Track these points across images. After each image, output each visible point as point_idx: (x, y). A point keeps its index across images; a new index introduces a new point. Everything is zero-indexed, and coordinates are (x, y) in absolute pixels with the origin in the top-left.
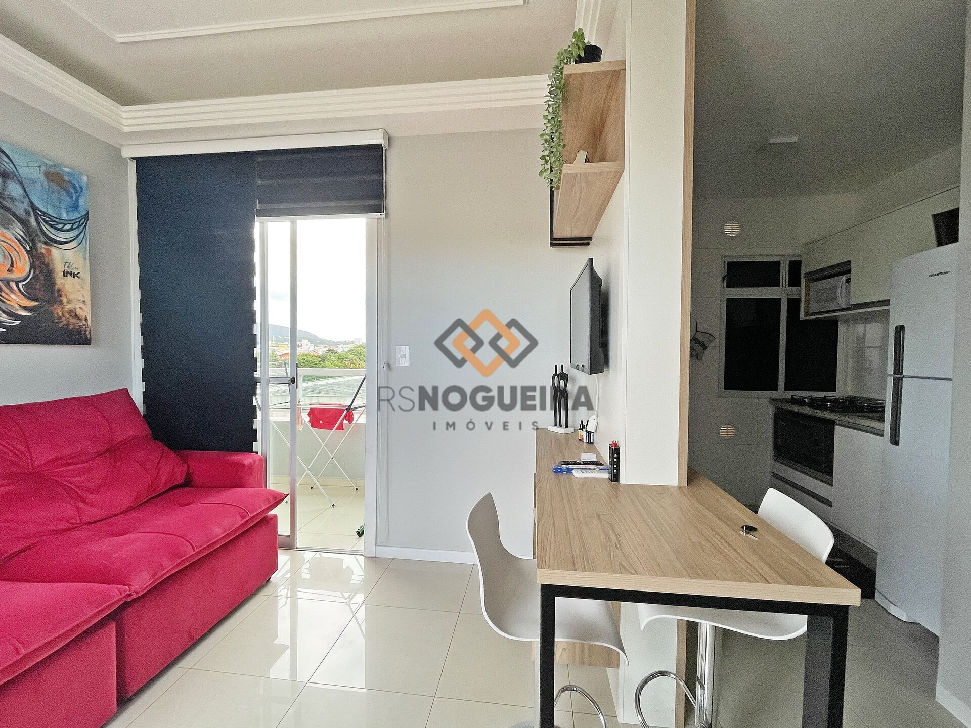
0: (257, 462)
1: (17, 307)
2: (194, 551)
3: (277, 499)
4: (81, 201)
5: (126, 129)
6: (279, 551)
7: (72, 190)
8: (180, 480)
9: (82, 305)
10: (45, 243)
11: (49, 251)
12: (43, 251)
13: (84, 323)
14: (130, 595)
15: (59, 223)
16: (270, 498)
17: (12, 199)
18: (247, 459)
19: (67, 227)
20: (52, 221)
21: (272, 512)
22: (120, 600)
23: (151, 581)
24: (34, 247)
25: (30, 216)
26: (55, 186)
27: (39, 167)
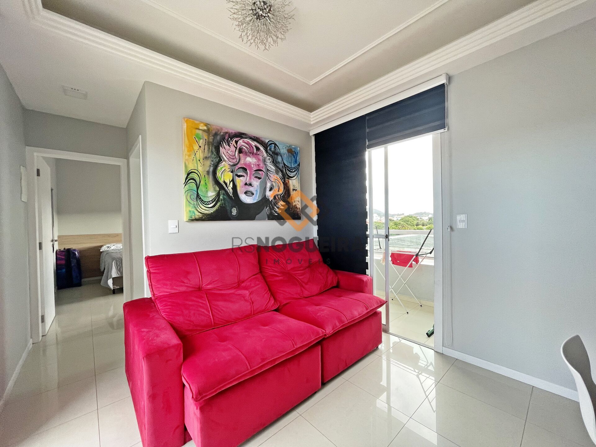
0: (369, 280)
1: (280, 205)
2: (347, 321)
3: (381, 303)
4: (298, 159)
5: (312, 123)
6: (383, 334)
7: (295, 155)
8: (335, 285)
9: (298, 203)
10: (288, 179)
11: (288, 181)
12: (287, 182)
13: (299, 210)
14: (325, 335)
15: (291, 169)
16: (378, 302)
17: (279, 163)
18: (364, 278)
19: (293, 171)
20: (289, 169)
21: (379, 310)
22: (322, 336)
23: (332, 331)
24: (284, 181)
25: (283, 168)
26: (290, 154)
27: (286, 148)
